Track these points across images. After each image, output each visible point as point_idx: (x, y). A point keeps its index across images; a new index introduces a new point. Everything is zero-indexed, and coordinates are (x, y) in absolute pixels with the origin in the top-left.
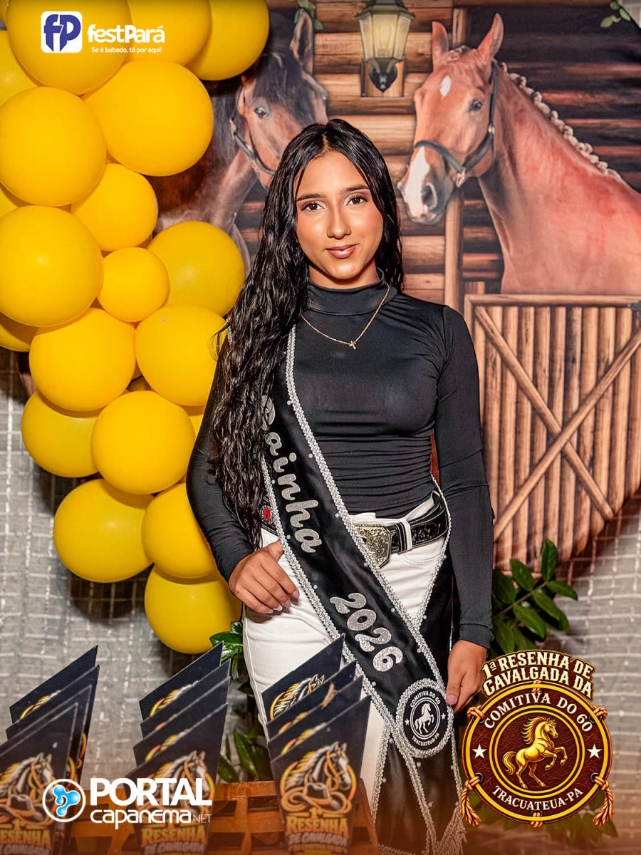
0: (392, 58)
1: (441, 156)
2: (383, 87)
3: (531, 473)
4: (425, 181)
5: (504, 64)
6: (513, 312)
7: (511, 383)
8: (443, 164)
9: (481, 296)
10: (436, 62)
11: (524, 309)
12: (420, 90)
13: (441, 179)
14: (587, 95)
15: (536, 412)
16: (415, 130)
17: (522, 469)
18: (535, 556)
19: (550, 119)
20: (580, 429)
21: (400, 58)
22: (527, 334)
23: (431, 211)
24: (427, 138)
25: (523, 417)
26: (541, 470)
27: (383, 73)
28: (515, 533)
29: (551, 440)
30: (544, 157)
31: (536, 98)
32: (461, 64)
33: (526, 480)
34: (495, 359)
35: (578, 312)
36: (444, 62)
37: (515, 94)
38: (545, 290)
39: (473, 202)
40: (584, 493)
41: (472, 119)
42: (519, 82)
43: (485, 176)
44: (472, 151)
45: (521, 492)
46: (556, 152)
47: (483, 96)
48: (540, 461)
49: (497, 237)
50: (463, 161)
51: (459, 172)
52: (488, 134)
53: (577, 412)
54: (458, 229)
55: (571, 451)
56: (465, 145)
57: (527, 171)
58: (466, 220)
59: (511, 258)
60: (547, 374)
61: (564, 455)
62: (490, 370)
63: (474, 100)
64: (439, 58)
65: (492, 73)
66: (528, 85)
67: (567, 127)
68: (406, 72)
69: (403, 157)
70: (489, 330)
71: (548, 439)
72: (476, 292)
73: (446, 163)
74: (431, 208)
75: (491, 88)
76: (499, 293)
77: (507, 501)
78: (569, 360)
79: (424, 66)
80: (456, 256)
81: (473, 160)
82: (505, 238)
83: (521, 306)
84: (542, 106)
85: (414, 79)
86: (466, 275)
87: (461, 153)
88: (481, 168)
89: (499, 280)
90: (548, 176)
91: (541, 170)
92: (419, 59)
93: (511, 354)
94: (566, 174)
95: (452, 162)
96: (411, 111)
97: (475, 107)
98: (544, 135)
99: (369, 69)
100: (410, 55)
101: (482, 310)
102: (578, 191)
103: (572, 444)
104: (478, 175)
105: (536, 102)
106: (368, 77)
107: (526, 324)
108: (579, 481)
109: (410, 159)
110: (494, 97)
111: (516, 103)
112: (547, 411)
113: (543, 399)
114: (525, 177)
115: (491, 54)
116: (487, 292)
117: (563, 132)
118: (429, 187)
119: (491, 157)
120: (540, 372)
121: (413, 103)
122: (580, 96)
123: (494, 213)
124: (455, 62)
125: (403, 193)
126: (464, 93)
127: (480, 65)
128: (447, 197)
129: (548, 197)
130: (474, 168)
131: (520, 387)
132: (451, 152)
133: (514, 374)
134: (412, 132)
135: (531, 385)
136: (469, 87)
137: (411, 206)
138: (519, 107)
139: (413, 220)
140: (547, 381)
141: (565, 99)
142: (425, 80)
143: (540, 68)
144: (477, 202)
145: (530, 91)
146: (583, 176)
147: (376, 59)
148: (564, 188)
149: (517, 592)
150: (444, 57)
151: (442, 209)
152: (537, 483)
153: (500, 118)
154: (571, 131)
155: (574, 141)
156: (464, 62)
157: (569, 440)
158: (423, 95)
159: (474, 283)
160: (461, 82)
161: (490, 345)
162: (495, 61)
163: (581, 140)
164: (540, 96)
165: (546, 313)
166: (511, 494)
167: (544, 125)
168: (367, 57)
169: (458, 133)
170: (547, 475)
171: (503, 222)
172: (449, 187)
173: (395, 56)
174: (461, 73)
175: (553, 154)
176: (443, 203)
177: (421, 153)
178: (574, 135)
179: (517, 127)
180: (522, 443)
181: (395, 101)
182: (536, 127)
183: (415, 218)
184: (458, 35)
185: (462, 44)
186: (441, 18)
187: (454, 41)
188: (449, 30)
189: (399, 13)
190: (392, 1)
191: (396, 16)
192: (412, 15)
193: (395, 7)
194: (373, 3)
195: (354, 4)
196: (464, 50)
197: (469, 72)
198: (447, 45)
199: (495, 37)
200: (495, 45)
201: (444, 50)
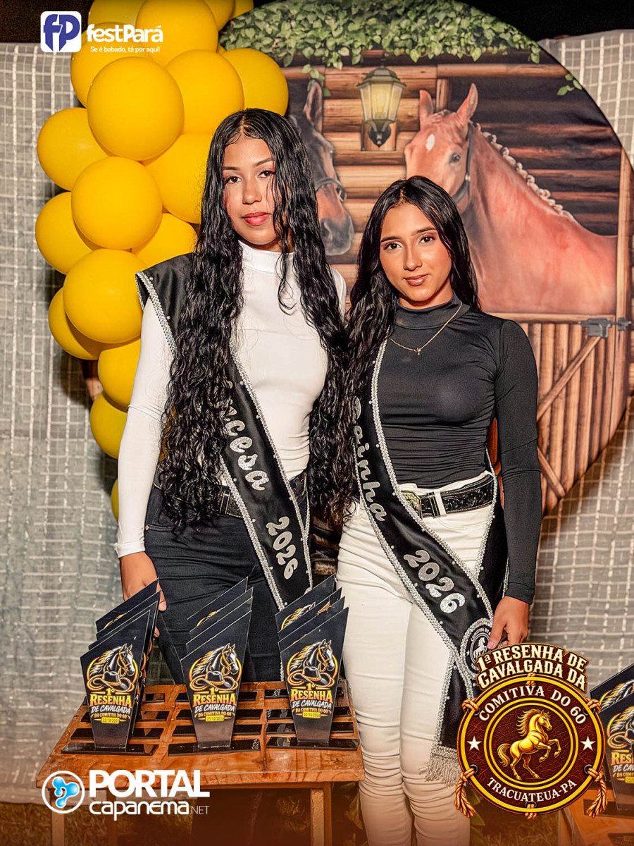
0: (387, 120)
2: (379, 142)
10: (422, 123)
12: (409, 145)
14: (546, 151)
19: (516, 169)
21: (393, 119)
27: (380, 132)
30: (511, 200)
31: (504, 153)
32: (443, 124)
35: (537, 328)
36: (430, 124)
37: (487, 149)
41: (452, 169)
42: (490, 139)
46: (521, 196)
47: (461, 150)
52: (465, 181)
57: (497, 212)
59: (483, 283)
63: (454, 154)
64: (425, 120)
65: (468, 132)
67: (529, 176)
68: (398, 131)
75: (468, 143)
79: (413, 126)
82: (479, 266)
84: (510, 159)
85: (404, 137)
90: (514, 216)
91: (509, 211)
92: (408, 120)
94: (529, 215)
96: (402, 162)
97: (454, 159)
98: (511, 182)
99: (368, 128)
100: (401, 117)
105: (504, 156)
106: (367, 135)
110: (470, 152)
111: (488, 157)
114: (495, 217)
115: (468, 117)
117: (526, 180)
119: (467, 200)
122: (540, 151)
124: (438, 123)
126: (445, 148)
127: (459, 126)
129: (514, 234)
136: (449, 143)
138: (491, 160)
141: (528, 153)
142: (414, 137)
143: (508, 128)
145: (499, 147)
146: (542, 216)
147: (374, 120)
148: (527, 226)
150: (429, 119)
153: (475, 168)
154: (532, 179)
155: (535, 187)
156: (446, 123)
158: (412, 150)
160: (444, 139)
162: (471, 122)
164: (508, 151)
167: (510, 174)
168: (366, 119)
171: (477, 254)
173: (389, 118)
174: (443, 132)
175: (518, 198)
178: (535, 183)
179: (489, 176)
181: (389, 154)
182: (504, 176)
184: (441, 101)
185: (444, 108)
186: (426, 87)
187: (438, 106)
188: (434, 97)
189: (392, 83)
190: (387, 73)
191: (390, 86)
192: (404, 84)
193: (390, 78)
194: (372, 75)
195: (356, 76)
196: (446, 114)
197: (450, 131)
198: (433, 108)
199: (471, 103)
200: (471, 109)
201: (429, 114)
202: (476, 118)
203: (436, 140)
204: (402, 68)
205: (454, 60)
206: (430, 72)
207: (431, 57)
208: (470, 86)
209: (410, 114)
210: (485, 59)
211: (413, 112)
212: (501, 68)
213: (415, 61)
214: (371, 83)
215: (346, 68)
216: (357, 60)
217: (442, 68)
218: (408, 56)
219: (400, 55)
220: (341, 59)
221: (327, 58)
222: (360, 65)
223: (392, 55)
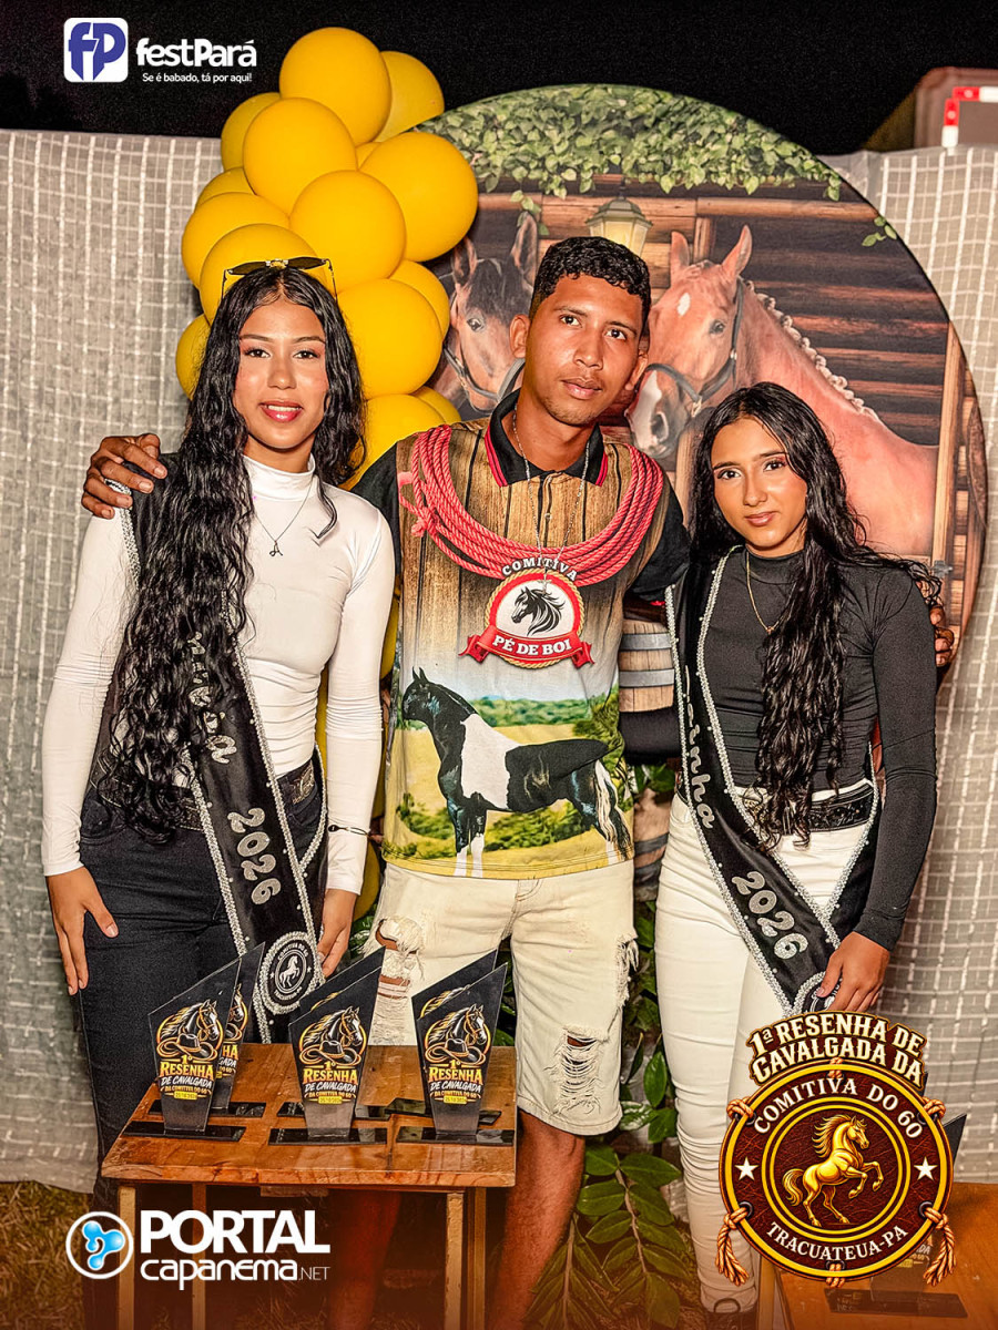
1: (675, 383)
4: (656, 410)
8: (676, 391)
10: (674, 278)
12: (654, 307)
13: (674, 408)
14: (844, 322)
19: (800, 347)
23: (660, 443)
24: (660, 361)
31: (786, 323)
32: (703, 280)
36: (683, 277)
37: (762, 316)
41: (713, 342)
42: (767, 303)
44: (710, 379)
46: (806, 383)
47: (726, 317)
50: (700, 386)
51: (694, 400)
52: (730, 360)
56: (703, 371)
63: (716, 322)
64: (678, 274)
65: (737, 292)
67: (819, 357)
73: (680, 390)
74: (661, 440)
75: (736, 307)
81: (711, 388)
84: (793, 331)
87: (699, 380)
95: (687, 389)
97: (716, 328)
98: (794, 365)
105: (786, 327)
110: (738, 320)
111: (763, 327)
115: (736, 271)
117: (815, 362)
118: (660, 416)
119: (732, 385)
122: (836, 323)
124: (695, 277)
125: (630, 421)
126: (704, 312)
127: (724, 282)
128: (680, 428)
130: (712, 398)
132: (686, 378)
136: (710, 306)
137: (638, 436)
138: (766, 332)
141: (819, 325)
143: (791, 289)
145: (779, 314)
150: (683, 272)
151: (673, 441)
153: (744, 342)
154: (824, 361)
155: (827, 373)
156: (707, 278)
158: (658, 313)
160: (702, 301)
162: (742, 279)
164: (790, 321)
167: (793, 354)
169: (696, 357)
172: (682, 417)
174: (702, 291)
175: (803, 386)
176: (675, 434)
177: (652, 378)
178: (827, 367)
179: (763, 354)
182: (784, 355)
184: (700, 248)
186: (682, 228)
187: (696, 254)
188: (691, 242)
189: (634, 220)
190: (628, 206)
191: (631, 224)
192: (650, 223)
193: (631, 214)
194: (606, 208)
195: (584, 209)
196: (707, 265)
197: (711, 290)
198: (689, 257)
199: (743, 252)
200: (742, 261)
201: (683, 264)
204: (649, 200)
205: (722, 193)
206: (688, 207)
207: (689, 186)
208: (741, 228)
209: (657, 264)
210: (763, 193)
211: (662, 262)
212: (784, 206)
213: (667, 191)
214: (605, 219)
215: (571, 197)
216: (587, 187)
217: (704, 203)
218: (658, 184)
219: (647, 183)
220: (565, 184)
221: (546, 183)
222: (590, 194)
223: (636, 182)
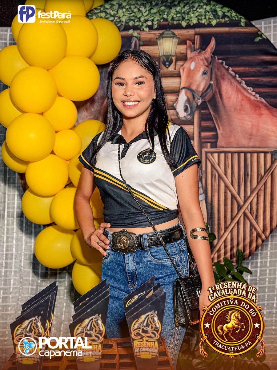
0: (171, 55)
1: (191, 93)
2: (167, 66)
3: (231, 222)
4: (185, 103)
5: (216, 56)
6: (222, 155)
7: (222, 185)
8: (192, 96)
9: (209, 149)
10: (188, 56)
11: (227, 154)
12: (182, 67)
13: (192, 102)
14: (250, 68)
15: (233, 196)
16: (180, 83)
17: (228, 220)
18: (234, 257)
19: (235, 78)
20: (251, 203)
21: (174, 55)
22: (228, 164)
23: (187, 115)
24: (185, 86)
25: (228, 199)
26: (236, 221)
27: (167, 61)
28: (225, 247)
29: (240, 208)
30: (233, 93)
31: (229, 70)
32: (199, 56)
33: (230, 225)
34: (215, 175)
35: (249, 155)
36: (192, 56)
37: (221, 68)
38: (235, 146)
39: (204, 111)
40: (253, 230)
41: (204, 78)
42: (222, 63)
43: (210, 101)
44: (204, 91)
45: (228, 230)
46: (238, 91)
47: (208, 69)
48: (235, 216)
49: (215, 125)
50: (200, 94)
51: (198, 99)
52: (210, 84)
53: (250, 196)
54: (199, 123)
55: (248, 212)
56: (201, 89)
57: (226, 99)
58: (202, 118)
59: (221, 133)
60: (237, 181)
61: (245, 214)
62: (213, 179)
63: (205, 71)
64: (190, 55)
65: (211, 60)
66: (226, 65)
67: (242, 81)
68: (177, 60)
69: (176, 94)
70: (212, 163)
71: (238, 208)
72: (207, 147)
73: (193, 96)
74: (188, 114)
75: (211, 65)
76: (216, 148)
77: (222, 234)
78: (246, 175)
79: (183, 58)
80: (199, 133)
81: (204, 94)
82: (218, 125)
83: (226, 153)
84: (232, 73)
85: (180, 63)
86: (203, 140)
87: (200, 92)
88: (208, 97)
89: (216, 142)
90: (235, 101)
91: (232, 98)
92: (181, 55)
93: (222, 173)
94: (242, 100)
95: (196, 95)
96: (179, 76)
97: (204, 73)
98: (233, 84)
99: (162, 59)
100: (178, 54)
101: (209, 155)
102: (247, 106)
103: (248, 209)
104: (207, 101)
105: (229, 71)
106: (161, 63)
107: (228, 161)
108: (252, 225)
109: (179, 94)
110: (212, 69)
111: (221, 72)
112: (237, 196)
113: (236, 191)
114: (226, 101)
115: (211, 53)
116: (211, 147)
117: (240, 83)
118: (187, 105)
119: (211, 93)
120: (234, 180)
121: (179, 72)
122: (247, 69)
123: (214, 116)
124: (196, 56)
125: (176, 108)
126: (200, 68)
127: (206, 57)
128: (194, 110)
129: (235, 109)
130: (205, 98)
131: (226, 186)
132: (195, 91)
133: (223, 181)
134: (179, 84)
135: (231, 185)
136: (202, 65)
137: (179, 113)
138: (223, 73)
139: (181, 119)
140: (237, 184)
141: (241, 70)
143: (231, 58)
144: (206, 111)
145: (227, 67)
146: (249, 100)
147: (165, 56)
148: (242, 105)
149: (227, 271)
150: (192, 54)
151: (192, 114)
152: (234, 226)
153: (215, 78)
154: (244, 82)
155: (245, 86)
156: (200, 56)
157: (247, 208)
158: (183, 69)
159: (206, 144)
160: (199, 64)
161: (213, 169)
162: (212, 55)
163: (248, 85)
164: (231, 69)
165: (236, 156)
166: (223, 231)
167: (233, 80)
168: (161, 55)
169: (198, 84)
170: (238, 222)
171: (217, 119)
172: (195, 105)
173: (172, 54)
174: (199, 60)
175: (237, 91)
176: (192, 111)
177: (183, 92)
178: (245, 84)
179: (222, 81)
180: (227, 209)
181: (172, 72)
182: (230, 81)
183: (181, 118)
184: (197, 45)
185: (199, 49)
186: (190, 39)
187: (196, 48)
188: (194, 43)
189: (173, 37)
190: (170, 33)
191: (172, 39)
192: (179, 38)
193: (172, 35)
194: (163, 34)
195: (155, 34)
196: (200, 52)
197: (202, 60)
198: (193, 49)
199: (212, 46)
200: (213, 49)
201: (191, 52)
202: (215, 53)
203: (196, 64)
204: (178, 30)
205: (203, 26)
206: (192, 32)
207: (192, 24)
209: (182, 52)
210: (218, 25)
211: (184, 51)
212: (226, 29)
213: (184, 26)
214: (163, 38)
215: (150, 31)
216: (156, 27)
217: (197, 30)
218: (181, 24)
219: (177, 24)
220: (148, 26)
221: (141, 26)
222: (157, 29)
223: (173, 24)
